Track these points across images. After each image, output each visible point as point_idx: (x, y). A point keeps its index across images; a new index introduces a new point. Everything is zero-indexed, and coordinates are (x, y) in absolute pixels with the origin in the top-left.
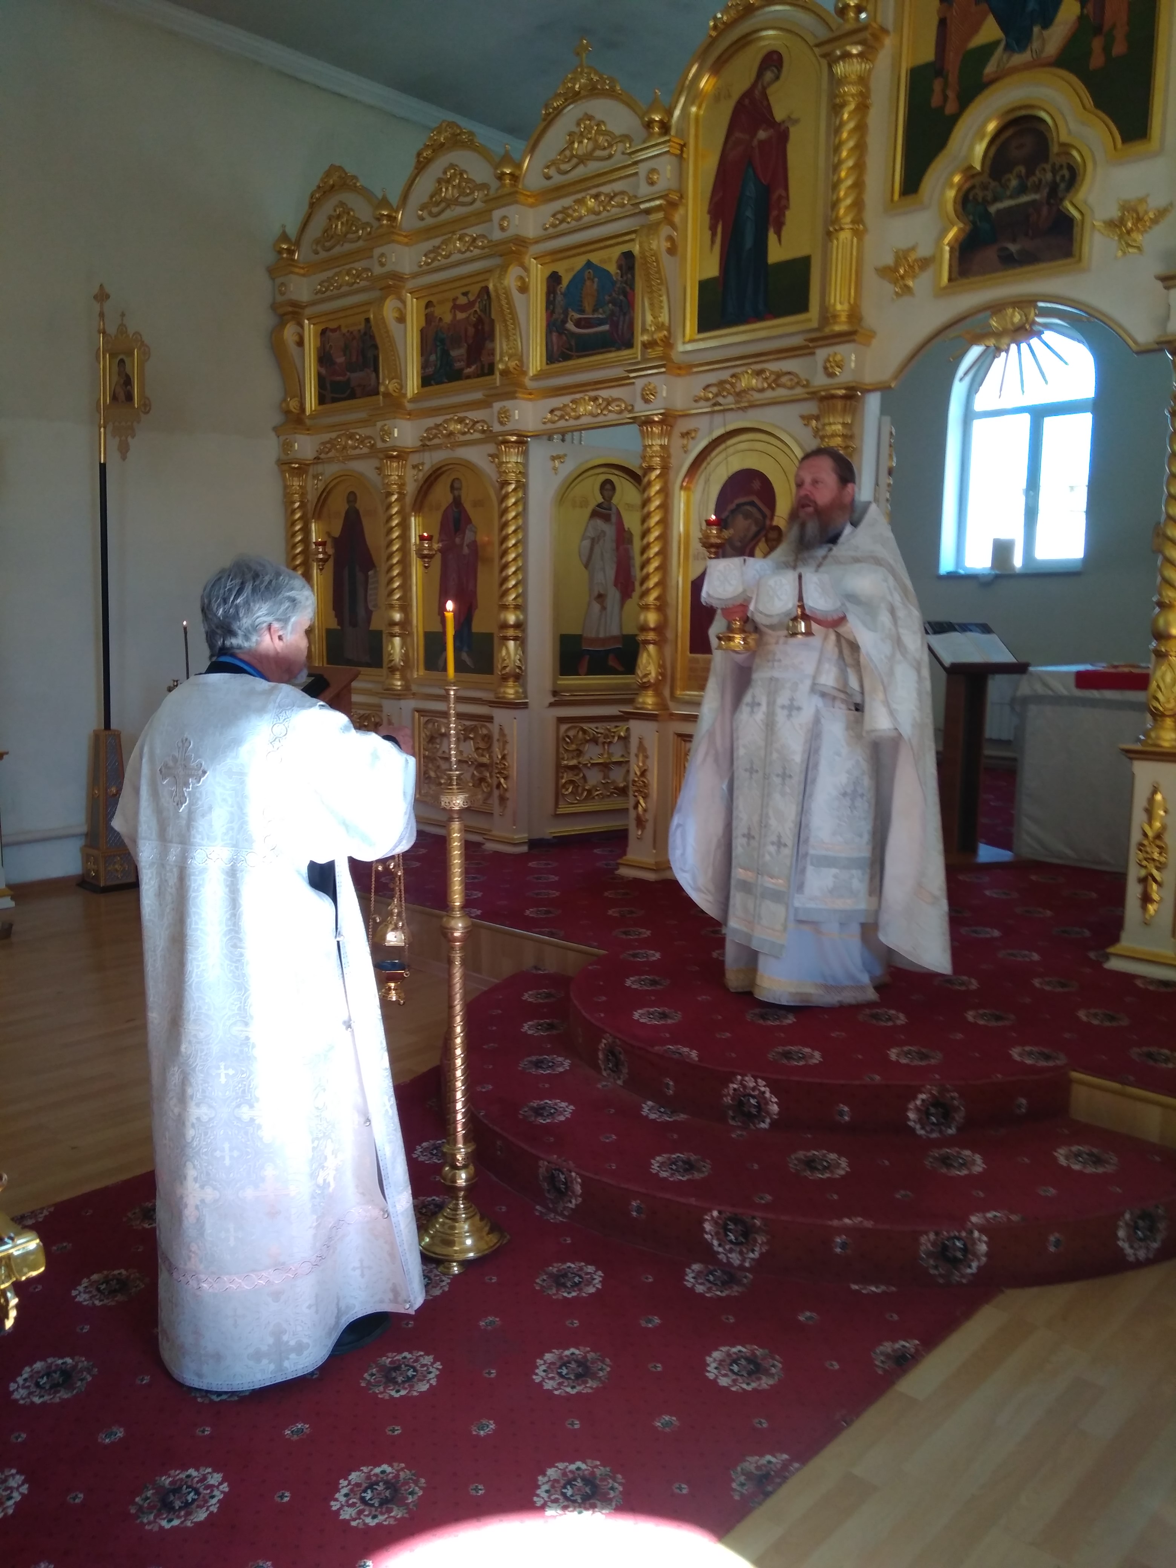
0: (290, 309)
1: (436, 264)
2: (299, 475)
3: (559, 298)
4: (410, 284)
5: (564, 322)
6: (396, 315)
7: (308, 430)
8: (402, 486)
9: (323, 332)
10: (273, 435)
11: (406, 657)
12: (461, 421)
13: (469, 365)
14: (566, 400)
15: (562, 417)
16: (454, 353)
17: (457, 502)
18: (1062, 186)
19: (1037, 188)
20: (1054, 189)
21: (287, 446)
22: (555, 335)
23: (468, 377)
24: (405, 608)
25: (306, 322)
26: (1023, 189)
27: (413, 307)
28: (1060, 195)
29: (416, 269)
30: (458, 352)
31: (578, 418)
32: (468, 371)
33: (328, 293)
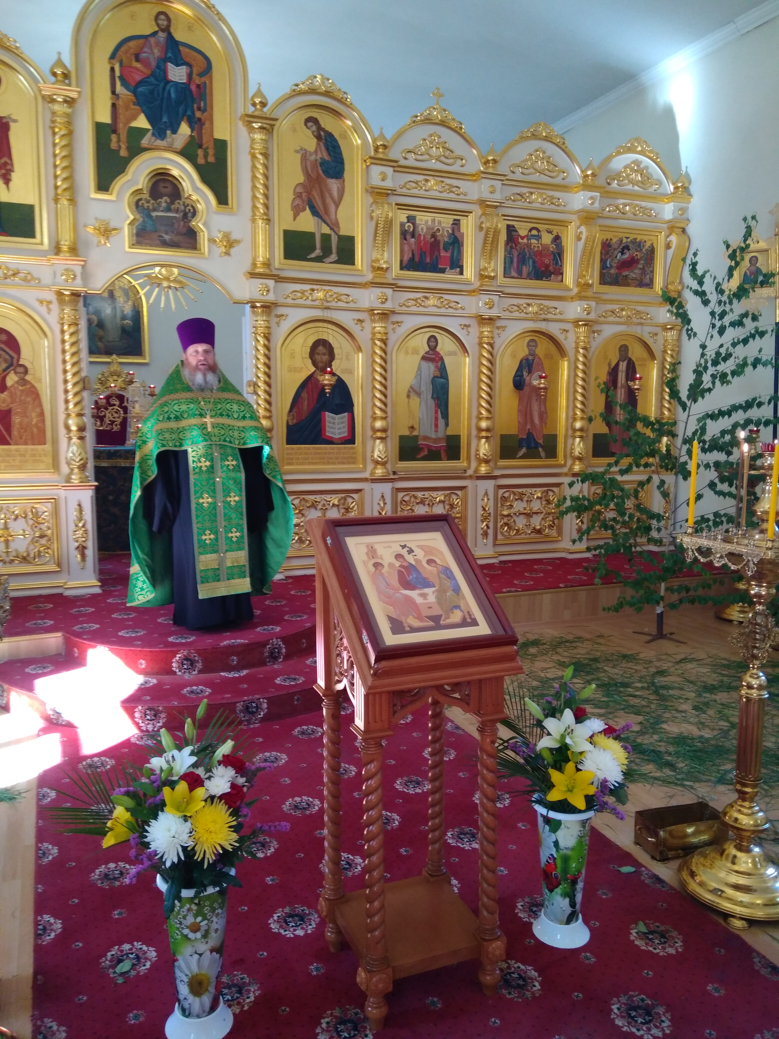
18: (190, 215)
19: (177, 211)
20: (185, 215)
26: (168, 209)
28: (190, 218)
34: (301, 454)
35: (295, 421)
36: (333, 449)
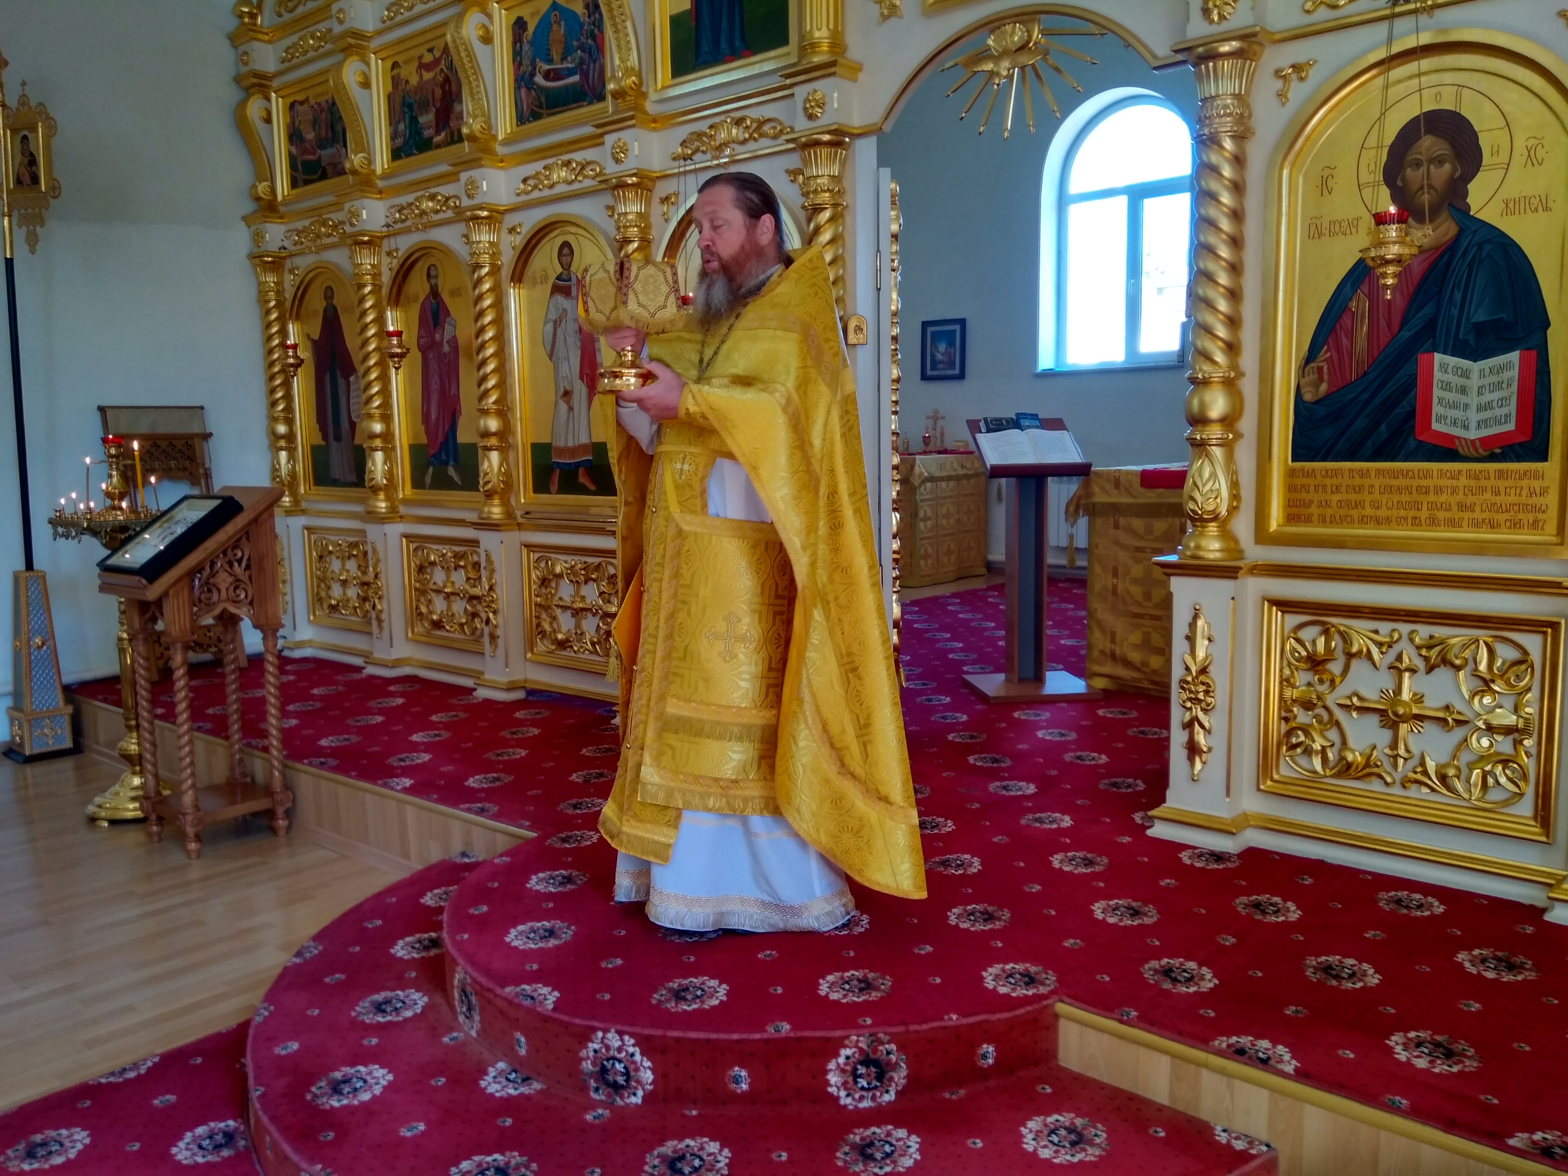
0: (255, 80)
1: (399, 18)
2: (273, 270)
3: (526, 47)
4: (374, 44)
5: (532, 75)
6: (360, 79)
7: (281, 218)
8: (376, 276)
9: (292, 106)
10: (243, 225)
11: (390, 475)
12: (432, 198)
13: (438, 133)
14: (538, 166)
15: (535, 187)
16: (422, 120)
17: (434, 293)
21: (258, 237)
22: (523, 91)
23: (438, 146)
24: (387, 418)
25: (273, 95)
27: (378, 69)
29: (381, 26)
30: (427, 118)
31: (552, 186)
32: (438, 139)
33: (295, 61)
34: (1337, 489)
35: (1324, 388)
36: (1456, 476)
